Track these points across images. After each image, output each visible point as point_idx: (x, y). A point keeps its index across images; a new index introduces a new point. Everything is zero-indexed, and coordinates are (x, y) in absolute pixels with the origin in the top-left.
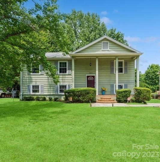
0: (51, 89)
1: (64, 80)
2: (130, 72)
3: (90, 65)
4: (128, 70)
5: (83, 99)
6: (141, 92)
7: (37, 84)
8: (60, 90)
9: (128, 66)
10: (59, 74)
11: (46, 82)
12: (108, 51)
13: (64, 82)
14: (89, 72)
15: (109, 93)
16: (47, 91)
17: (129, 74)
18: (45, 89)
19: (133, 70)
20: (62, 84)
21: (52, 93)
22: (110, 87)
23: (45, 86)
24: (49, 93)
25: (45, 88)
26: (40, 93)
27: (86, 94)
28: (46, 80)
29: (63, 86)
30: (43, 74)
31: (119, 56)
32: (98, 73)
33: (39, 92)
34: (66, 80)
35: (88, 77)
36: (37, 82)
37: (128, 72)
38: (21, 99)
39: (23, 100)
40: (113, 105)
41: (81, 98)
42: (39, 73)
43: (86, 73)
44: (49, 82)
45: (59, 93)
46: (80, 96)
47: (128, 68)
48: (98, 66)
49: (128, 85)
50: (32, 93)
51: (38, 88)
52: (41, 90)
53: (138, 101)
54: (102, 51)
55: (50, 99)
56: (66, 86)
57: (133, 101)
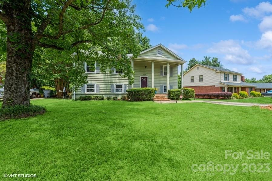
0: (108, 89)
1: (120, 80)
2: (174, 76)
3: (146, 68)
4: (173, 74)
5: (146, 97)
6: (189, 92)
7: (93, 83)
8: (116, 90)
9: (173, 71)
10: (115, 74)
11: (103, 81)
12: (162, 57)
13: (120, 82)
14: (142, 74)
15: (159, 93)
16: (103, 90)
17: (174, 77)
18: (100, 89)
19: (177, 76)
20: (118, 84)
21: (108, 93)
22: (159, 87)
23: (100, 85)
24: (106, 93)
25: (100, 87)
26: (95, 93)
27: (149, 93)
28: (103, 80)
29: (119, 86)
30: (99, 74)
31: (169, 62)
32: (154, 75)
33: (94, 91)
34: (122, 80)
35: (142, 78)
36: (92, 81)
37: (173, 75)
38: (74, 98)
39: (76, 100)
40: (161, 102)
41: (144, 97)
42: (94, 72)
43: (140, 74)
44: (106, 81)
45: (115, 93)
46: (143, 95)
47: (173, 72)
48: (154, 69)
49: (173, 86)
50: (86, 93)
51: (94, 87)
52: (96, 89)
53: (185, 98)
54: (157, 56)
55: (109, 99)
56: (122, 86)
57: (183, 99)
